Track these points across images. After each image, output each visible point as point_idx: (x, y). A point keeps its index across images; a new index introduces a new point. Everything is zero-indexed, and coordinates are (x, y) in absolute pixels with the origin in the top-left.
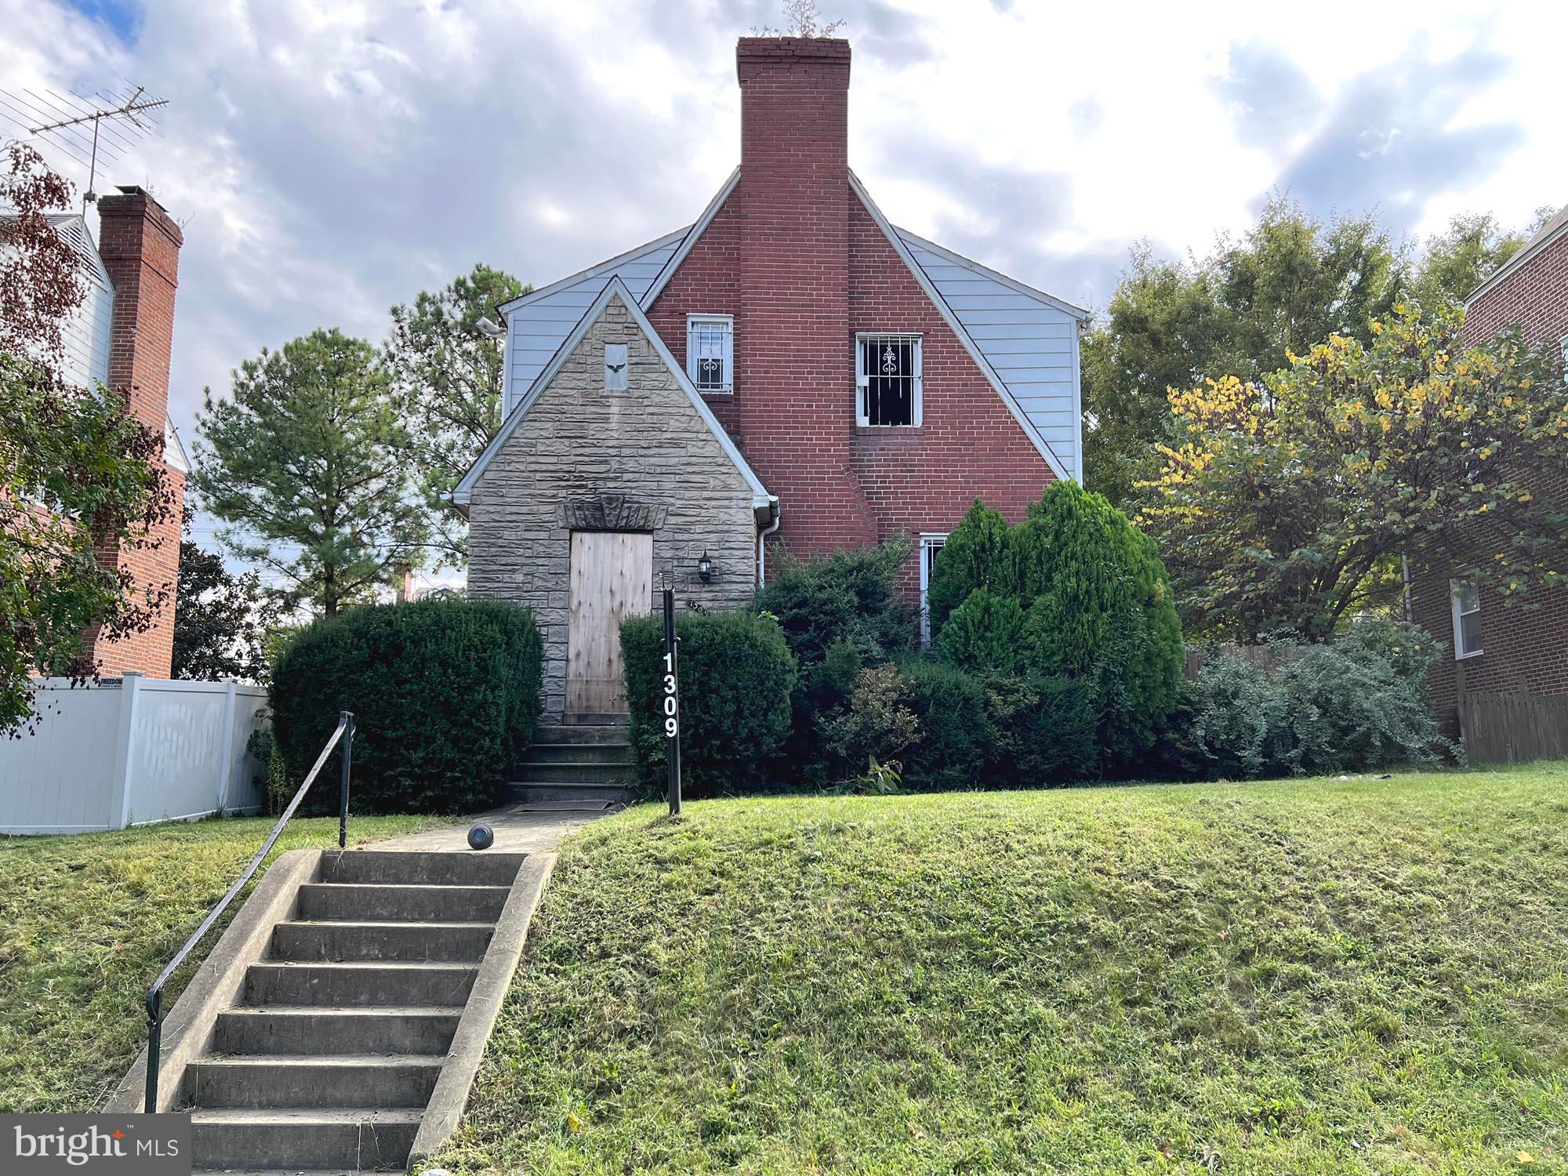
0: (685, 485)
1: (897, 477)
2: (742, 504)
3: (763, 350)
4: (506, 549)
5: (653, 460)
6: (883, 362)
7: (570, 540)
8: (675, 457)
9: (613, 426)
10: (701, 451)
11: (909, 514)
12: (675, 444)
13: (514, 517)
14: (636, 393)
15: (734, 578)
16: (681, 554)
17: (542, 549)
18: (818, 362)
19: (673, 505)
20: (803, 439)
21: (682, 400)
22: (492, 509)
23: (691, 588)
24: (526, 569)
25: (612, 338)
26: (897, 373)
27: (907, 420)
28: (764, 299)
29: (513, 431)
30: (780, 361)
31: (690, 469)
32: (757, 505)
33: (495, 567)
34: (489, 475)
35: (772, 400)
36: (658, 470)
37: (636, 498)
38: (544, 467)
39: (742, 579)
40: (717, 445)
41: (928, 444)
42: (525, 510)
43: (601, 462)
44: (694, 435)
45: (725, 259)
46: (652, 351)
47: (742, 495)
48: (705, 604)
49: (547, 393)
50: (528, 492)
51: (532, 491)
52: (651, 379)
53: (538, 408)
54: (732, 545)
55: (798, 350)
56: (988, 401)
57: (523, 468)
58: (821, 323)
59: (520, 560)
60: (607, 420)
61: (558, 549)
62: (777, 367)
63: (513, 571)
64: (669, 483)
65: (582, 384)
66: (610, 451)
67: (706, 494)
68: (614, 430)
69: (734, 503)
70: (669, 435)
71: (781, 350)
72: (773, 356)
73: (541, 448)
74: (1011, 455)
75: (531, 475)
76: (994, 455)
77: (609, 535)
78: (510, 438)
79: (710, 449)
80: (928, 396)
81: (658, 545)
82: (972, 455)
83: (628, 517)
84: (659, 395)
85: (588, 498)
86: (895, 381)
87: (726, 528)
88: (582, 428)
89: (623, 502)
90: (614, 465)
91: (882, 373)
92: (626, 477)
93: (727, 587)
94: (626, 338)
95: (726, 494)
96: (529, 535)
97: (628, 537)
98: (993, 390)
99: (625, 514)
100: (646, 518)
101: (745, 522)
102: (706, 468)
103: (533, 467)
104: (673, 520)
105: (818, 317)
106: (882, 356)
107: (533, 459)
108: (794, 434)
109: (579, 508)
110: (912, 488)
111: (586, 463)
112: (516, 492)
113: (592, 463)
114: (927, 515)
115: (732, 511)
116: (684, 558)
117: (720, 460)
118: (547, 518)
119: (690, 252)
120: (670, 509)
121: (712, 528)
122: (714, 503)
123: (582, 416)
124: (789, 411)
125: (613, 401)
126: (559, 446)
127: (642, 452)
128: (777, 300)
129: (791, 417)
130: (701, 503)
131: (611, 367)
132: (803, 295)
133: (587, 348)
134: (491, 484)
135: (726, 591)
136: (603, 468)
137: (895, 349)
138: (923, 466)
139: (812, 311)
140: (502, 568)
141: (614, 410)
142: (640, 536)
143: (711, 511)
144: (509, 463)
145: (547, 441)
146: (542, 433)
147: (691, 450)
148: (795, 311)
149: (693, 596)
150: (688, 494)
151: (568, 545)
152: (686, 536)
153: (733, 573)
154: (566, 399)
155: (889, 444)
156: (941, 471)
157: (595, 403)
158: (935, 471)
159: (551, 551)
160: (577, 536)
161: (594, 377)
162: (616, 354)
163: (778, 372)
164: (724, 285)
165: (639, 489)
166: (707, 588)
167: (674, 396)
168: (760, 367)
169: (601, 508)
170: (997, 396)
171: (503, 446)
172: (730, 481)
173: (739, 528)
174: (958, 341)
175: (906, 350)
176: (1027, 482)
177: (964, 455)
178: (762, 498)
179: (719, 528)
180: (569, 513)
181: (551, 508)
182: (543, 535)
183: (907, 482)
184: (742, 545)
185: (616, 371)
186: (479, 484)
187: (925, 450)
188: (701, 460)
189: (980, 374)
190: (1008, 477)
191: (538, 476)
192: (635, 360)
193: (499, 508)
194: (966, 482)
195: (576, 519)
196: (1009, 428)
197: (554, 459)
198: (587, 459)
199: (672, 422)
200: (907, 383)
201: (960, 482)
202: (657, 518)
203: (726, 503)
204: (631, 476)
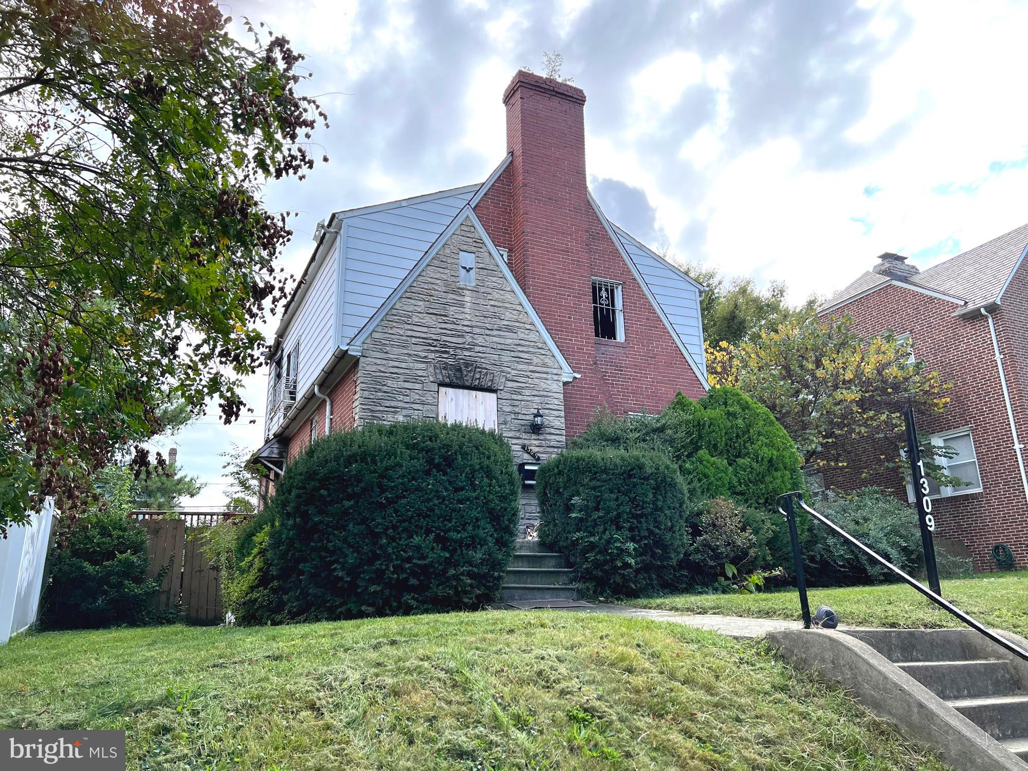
0: (517, 359)
1: (613, 373)
2: (556, 377)
3: (540, 275)
4: (390, 395)
5: (495, 339)
6: (601, 297)
7: (438, 392)
8: (509, 339)
9: (467, 310)
10: (528, 337)
11: (621, 399)
12: (510, 329)
13: (395, 370)
14: (482, 290)
15: (552, 431)
16: (517, 410)
17: (417, 397)
18: (573, 289)
19: (509, 373)
20: (566, 339)
21: (513, 299)
22: (378, 361)
23: (524, 436)
24: (405, 412)
25: (465, 248)
26: (608, 305)
27: (615, 339)
28: (539, 242)
29: (395, 304)
30: (550, 285)
31: (520, 349)
32: (565, 380)
33: (381, 409)
34: (375, 335)
35: (547, 310)
36: (499, 347)
37: (484, 365)
38: (418, 334)
39: (558, 432)
40: (538, 334)
41: (629, 354)
42: (403, 365)
43: (459, 336)
44: (522, 325)
45: (502, 212)
46: (492, 261)
47: (555, 371)
48: (535, 449)
49: (420, 278)
50: (406, 352)
51: (409, 352)
52: (492, 281)
53: (414, 289)
54: (550, 407)
55: (561, 280)
56: (660, 331)
57: (401, 332)
58: (574, 264)
59: (400, 404)
60: (462, 306)
61: (429, 398)
62: (548, 288)
63: (395, 412)
64: (506, 357)
65: (445, 277)
66: (465, 328)
67: (531, 368)
68: (467, 314)
69: (550, 376)
70: (505, 323)
71: (551, 278)
72: (546, 280)
73: (415, 319)
74: (677, 367)
75: (408, 339)
76: (667, 366)
77: (466, 391)
78: (392, 308)
79: (533, 336)
80: (627, 323)
81: (501, 402)
82: (655, 365)
83: (479, 378)
84: (498, 293)
85: (451, 361)
86: (608, 310)
87: (545, 394)
88: (445, 309)
89: (476, 368)
90: (468, 339)
91: (600, 304)
92: (477, 349)
93: (548, 437)
94: (475, 249)
95: (544, 369)
96: (407, 385)
97: (480, 394)
98: (663, 325)
99: (478, 376)
100: (492, 381)
101: (558, 391)
102: (531, 350)
103: (410, 333)
104: (510, 384)
105: (572, 260)
106: (599, 293)
107: (409, 327)
108: (561, 335)
109: (444, 368)
110: (622, 381)
111: (448, 335)
112: (396, 351)
113: (452, 336)
114: (632, 401)
115: (549, 382)
116: (519, 413)
117: (540, 345)
118: (420, 373)
119: (479, 202)
120: (508, 376)
121: (536, 393)
122: (537, 375)
123: (445, 300)
124: (557, 319)
125: (467, 293)
126: (429, 320)
127: (488, 332)
128: (547, 244)
129: (558, 323)
130: (529, 374)
131: (465, 268)
132: (563, 243)
133: (448, 251)
134: (376, 342)
135: (548, 440)
136: (460, 340)
137: (607, 290)
138: (627, 368)
139: (568, 255)
140: (386, 409)
141: (467, 299)
142: (488, 394)
143: (535, 380)
144: (391, 328)
145: (420, 315)
146: (416, 308)
147: (522, 336)
148: (558, 254)
149: (526, 442)
150: (520, 367)
151: (436, 396)
152: (519, 397)
153: (552, 427)
154: (433, 286)
155: (606, 351)
156: (638, 373)
157: (454, 292)
158: (635, 372)
159: (424, 399)
160: (443, 390)
161: (454, 274)
162: (468, 259)
163: (549, 292)
164: (502, 229)
165: (486, 359)
166: (534, 437)
167: (508, 296)
168: (538, 286)
169: (460, 370)
170: (666, 329)
171: (387, 314)
172: (547, 360)
173: (554, 395)
174: (642, 291)
175: (612, 291)
176: (686, 386)
177: (651, 364)
178: (567, 374)
179: (542, 393)
180: (438, 371)
181: (423, 366)
182: (417, 386)
183: (619, 378)
184: (557, 407)
185: (468, 271)
186: (368, 341)
187: (628, 357)
188: (527, 343)
190: (676, 381)
191: (414, 341)
192: (481, 266)
193: (384, 362)
194: (653, 382)
195: (443, 376)
196: (674, 350)
197: (425, 330)
198: (449, 332)
199: (507, 314)
200: (614, 312)
201: (649, 381)
202: (500, 382)
203: (544, 376)
204: (480, 349)
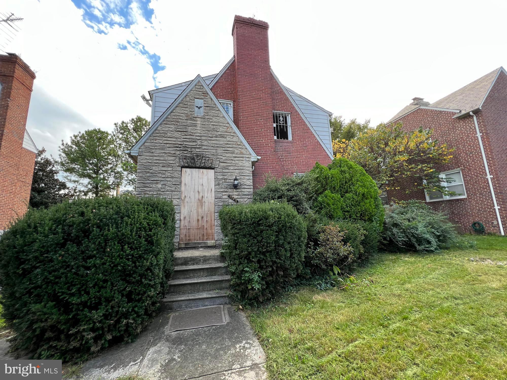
0: (226, 151)
1: (286, 155)
2: (247, 159)
3: (246, 111)
4: (154, 174)
5: (214, 142)
6: (280, 120)
7: (181, 171)
8: (222, 141)
9: (198, 128)
10: (232, 140)
11: (290, 167)
12: (222, 136)
13: (158, 161)
14: (207, 117)
15: (245, 187)
16: (225, 177)
17: (169, 174)
18: (263, 116)
19: (222, 159)
20: (260, 140)
21: (224, 121)
22: (148, 158)
23: (230, 190)
24: (162, 183)
25: (197, 97)
26: (284, 124)
27: (287, 139)
28: (246, 95)
29: (157, 127)
30: (251, 115)
31: (228, 146)
32: (253, 160)
33: (149, 182)
34: (146, 144)
35: (249, 127)
36: (216, 146)
37: (207, 156)
38: (170, 142)
39: (249, 187)
40: (238, 138)
41: (294, 146)
42: (162, 158)
43: (194, 142)
44: (229, 134)
45: (230, 84)
46: (213, 103)
47: (247, 156)
48: (235, 197)
49: (172, 114)
50: (163, 151)
51: (165, 151)
52: (212, 112)
53: (168, 119)
54: (244, 174)
55: (257, 112)
56: (310, 134)
57: (161, 142)
58: (264, 104)
59: (160, 179)
60: (196, 126)
61: (176, 175)
62: (250, 117)
63: (157, 183)
64: (220, 151)
65: (186, 112)
66: (197, 137)
67: (234, 155)
68: (199, 130)
69: (244, 159)
70: (219, 133)
71: (251, 111)
72: (249, 113)
73: (169, 135)
74: (318, 151)
75: (165, 145)
76: (313, 150)
77: (197, 170)
78: (156, 130)
79: (235, 139)
80: (293, 131)
81: (216, 174)
82: (307, 150)
83: (204, 163)
84: (215, 118)
85: (189, 155)
86: (283, 126)
87: (242, 168)
88: (186, 128)
89: (203, 157)
90: (199, 142)
91: (279, 123)
92: (204, 147)
93: (243, 190)
94: (203, 97)
95: (241, 156)
96: (163, 169)
97: (205, 170)
98: (311, 131)
99: (203, 161)
100: (212, 163)
101: (248, 166)
102: (234, 146)
103: (165, 142)
104: (222, 164)
105: (263, 103)
106: (279, 118)
107: (166, 139)
108: (257, 138)
109: (185, 159)
110: (290, 159)
111: (187, 142)
112: (158, 151)
113: (190, 142)
114: (295, 168)
115: (244, 162)
116: (226, 179)
117: (239, 143)
118: (171, 162)
119: (218, 80)
120: (221, 160)
121: (237, 168)
122: (237, 159)
123: (186, 124)
124: (255, 131)
125: (199, 119)
126: (177, 135)
127: (209, 138)
128: (250, 96)
129: (256, 133)
130: (233, 158)
131: (197, 107)
132: (258, 95)
133: (188, 99)
134: (147, 148)
135: (243, 192)
136: (194, 144)
137: (283, 117)
138: (293, 152)
139: (261, 101)
140: (152, 182)
141: (199, 122)
142: (209, 170)
143: (236, 161)
144: (155, 140)
145: (172, 132)
146: (170, 129)
147: (228, 139)
148: (255, 100)
149: (231, 193)
150: (228, 155)
151: (180, 173)
152: (227, 171)
153: (245, 185)
154: (179, 117)
155: (283, 145)
156: (299, 154)
157: (191, 119)
158: (297, 154)
159: (173, 175)
160: (184, 170)
161: (191, 110)
162: (199, 102)
163: (251, 118)
164: (230, 92)
165: (209, 152)
166: (235, 190)
167: (221, 120)
168: (245, 116)
169: (193, 159)
170: (312, 133)
171: (153, 133)
172: (243, 151)
173: (247, 168)
174: (300, 116)
175: (286, 117)
176: (322, 159)
177: (305, 150)
178: (254, 157)
179: (239, 168)
180: (181, 160)
181: (174, 158)
182: (170, 169)
183: (289, 157)
184: (248, 174)
185: (199, 108)
186: (142, 147)
187: (294, 147)
188: (232, 143)
189: (307, 126)
190: (317, 157)
191: (168, 145)
192: (206, 105)
193: (151, 158)
194: (306, 158)
195: (184, 163)
196: (316, 143)
197: (175, 139)
198: (188, 140)
199: (221, 128)
200: (287, 127)
201: (304, 158)
202: (216, 164)
203: (242, 159)
204: (205, 147)
